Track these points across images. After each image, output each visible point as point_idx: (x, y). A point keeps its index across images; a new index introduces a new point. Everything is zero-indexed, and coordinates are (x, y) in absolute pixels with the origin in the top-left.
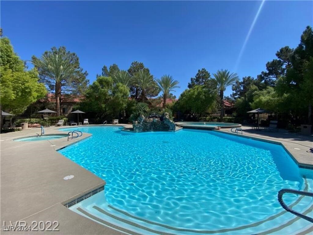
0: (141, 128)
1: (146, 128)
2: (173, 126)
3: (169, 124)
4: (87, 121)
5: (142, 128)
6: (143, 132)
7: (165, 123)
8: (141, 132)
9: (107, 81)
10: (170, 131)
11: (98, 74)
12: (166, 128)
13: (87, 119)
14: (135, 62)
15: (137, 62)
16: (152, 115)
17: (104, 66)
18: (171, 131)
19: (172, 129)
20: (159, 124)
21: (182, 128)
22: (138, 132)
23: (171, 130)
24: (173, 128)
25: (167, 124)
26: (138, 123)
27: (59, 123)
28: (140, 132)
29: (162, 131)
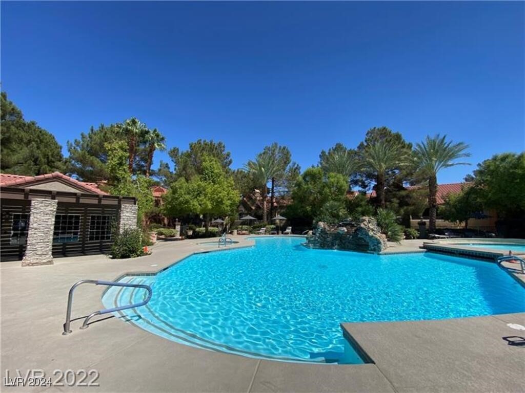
0: (316, 242)
1: (325, 243)
2: (376, 244)
3: (367, 239)
4: (289, 229)
5: (319, 242)
6: (321, 249)
7: (359, 236)
8: (318, 249)
9: (312, 174)
10: (370, 253)
11: (314, 165)
12: (362, 245)
13: (291, 228)
14: (372, 128)
15: (375, 128)
16: (345, 222)
17: (321, 151)
18: (373, 253)
19: (374, 250)
20: (350, 239)
21: (425, 250)
22: (313, 248)
23: (371, 250)
24: (376, 247)
25: (362, 239)
26: (313, 233)
27: (261, 231)
28: (316, 249)
29: (354, 250)
